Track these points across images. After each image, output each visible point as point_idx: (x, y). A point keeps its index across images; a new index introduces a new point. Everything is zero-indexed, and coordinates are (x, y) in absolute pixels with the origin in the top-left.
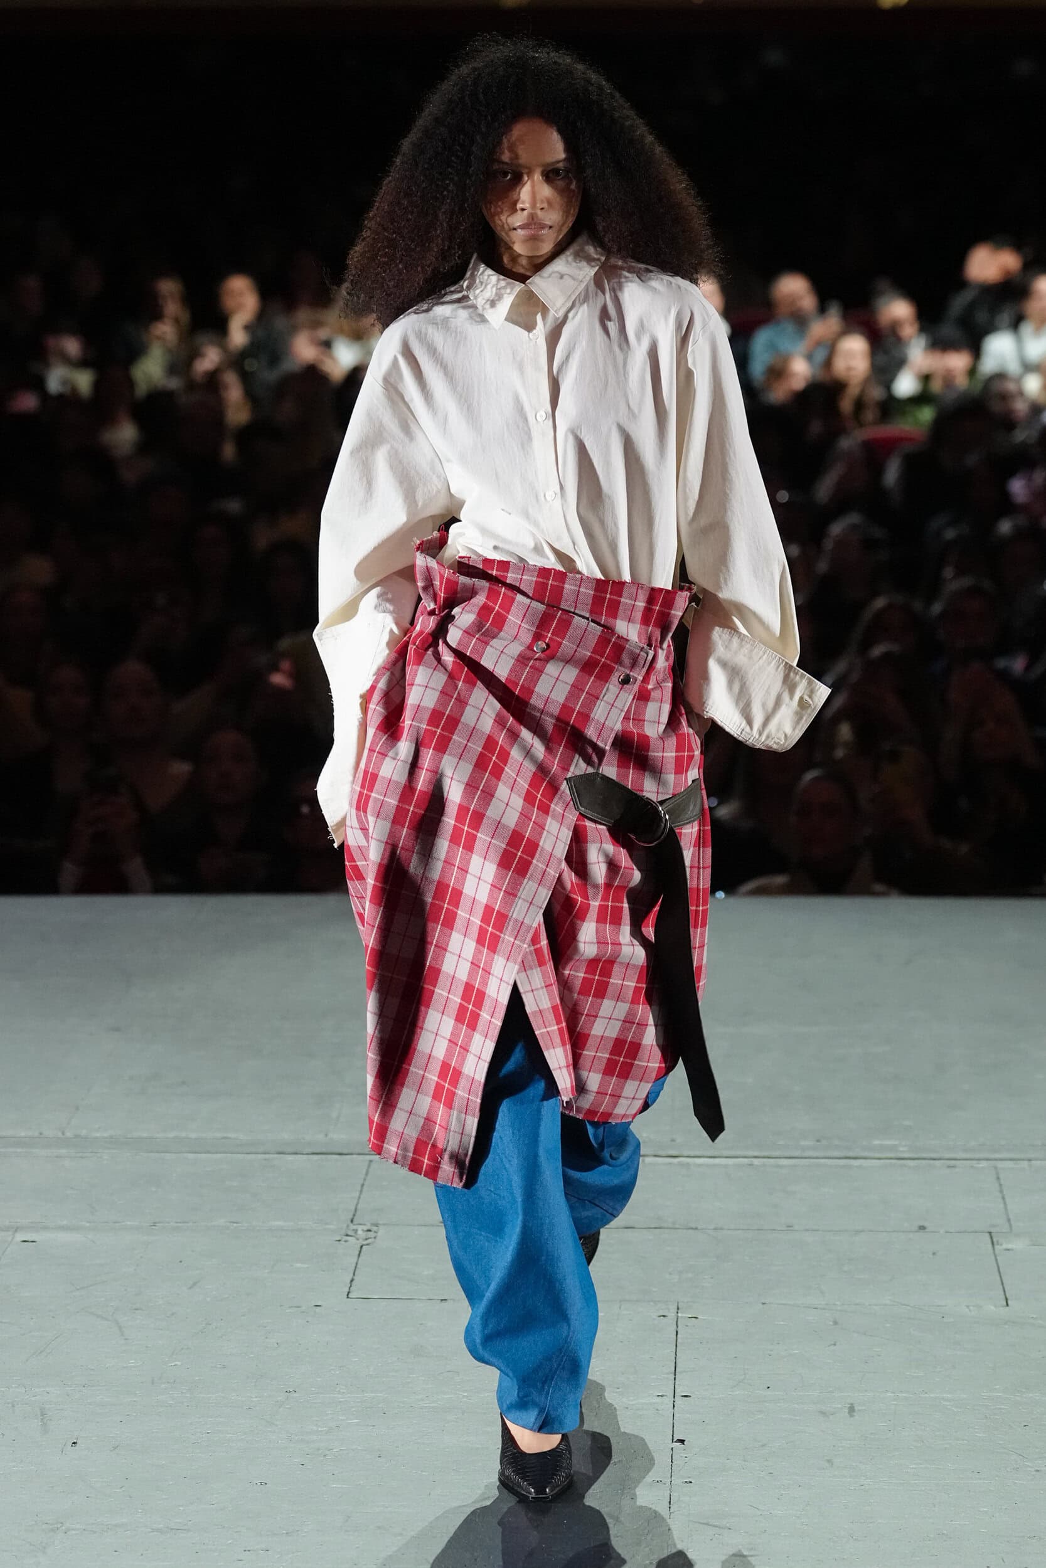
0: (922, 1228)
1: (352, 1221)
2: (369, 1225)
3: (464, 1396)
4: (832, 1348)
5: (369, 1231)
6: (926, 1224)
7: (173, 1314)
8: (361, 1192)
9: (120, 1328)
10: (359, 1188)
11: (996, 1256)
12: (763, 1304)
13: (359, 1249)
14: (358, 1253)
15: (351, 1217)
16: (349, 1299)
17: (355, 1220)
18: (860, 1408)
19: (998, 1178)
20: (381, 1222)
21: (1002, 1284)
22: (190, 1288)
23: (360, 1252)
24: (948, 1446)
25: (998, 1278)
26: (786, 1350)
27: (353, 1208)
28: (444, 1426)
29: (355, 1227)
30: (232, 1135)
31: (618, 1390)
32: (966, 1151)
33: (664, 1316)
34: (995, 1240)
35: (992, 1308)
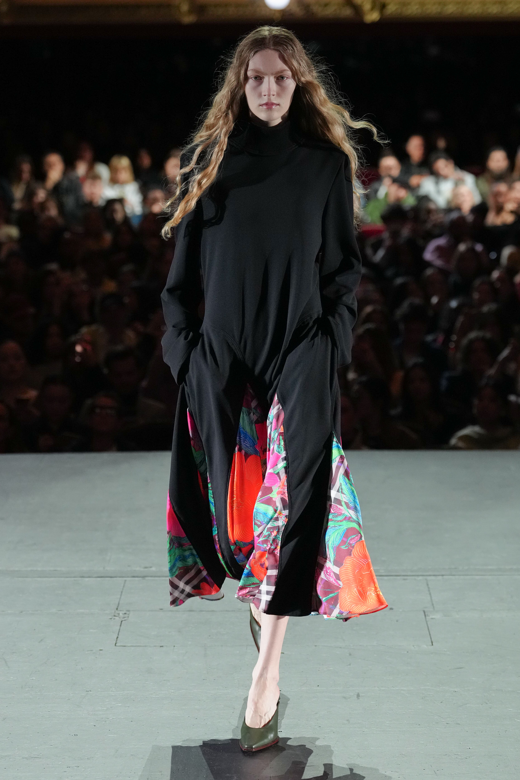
0: (391, 609)
1: (117, 609)
2: (125, 611)
3: (172, 692)
4: (349, 666)
5: (125, 614)
6: (393, 607)
7: (31, 655)
8: (121, 595)
9: (6, 662)
10: (120, 593)
11: (427, 622)
12: (316, 646)
13: (120, 623)
14: (120, 624)
15: (116, 607)
16: (116, 647)
17: (118, 609)
18: (362, 695)
19: (428, 585)
20: (131, 610)
21: (430, 635)
22: (39, 642)
23: (121, 624)
24: (404, 712)
25: (428, 632)
26: (326, 668)
27: (117, 603)
28: (163, 706)
29: (118, 612)
30: (59, 569)
31: (246, 688)
32: (412, 572)
34: (426, 614)
35: (425, 646)
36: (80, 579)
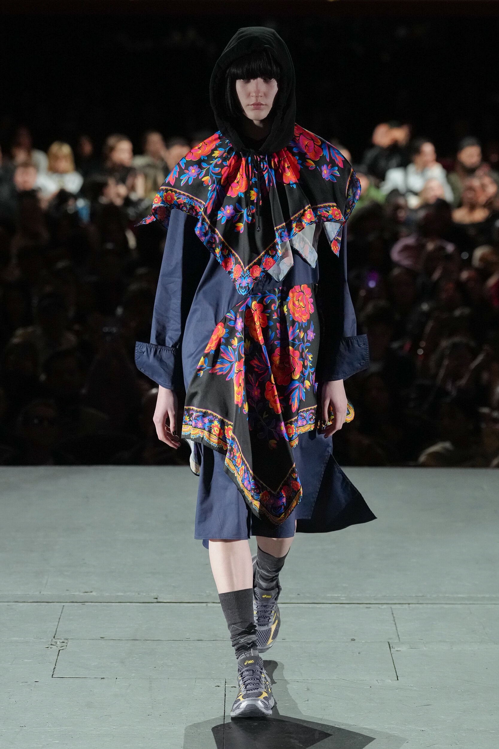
0: (353, 640)
1: (54, 637)
2: (63, 639)
3: (114, 728)
4: (307, 702)
5: (63, 642)
6: (355, 638)
8: (59, 622)
10: (58, 620)
13: (58, 652)
14: (58, 654)
15: (54, 635)
16: (53, 678)
17: (56, 637)
19: (393, 614)
20: (69, 638)
21: (395, 669)
23: (59, 653)
25: (393, 665)
27: (55, 630)
28: (103, 744)
29: (56, 640)
32: (375, 599)
33: (218, 686)
34: (391, 646)
35: (391, 681)
36: (14, 603)
